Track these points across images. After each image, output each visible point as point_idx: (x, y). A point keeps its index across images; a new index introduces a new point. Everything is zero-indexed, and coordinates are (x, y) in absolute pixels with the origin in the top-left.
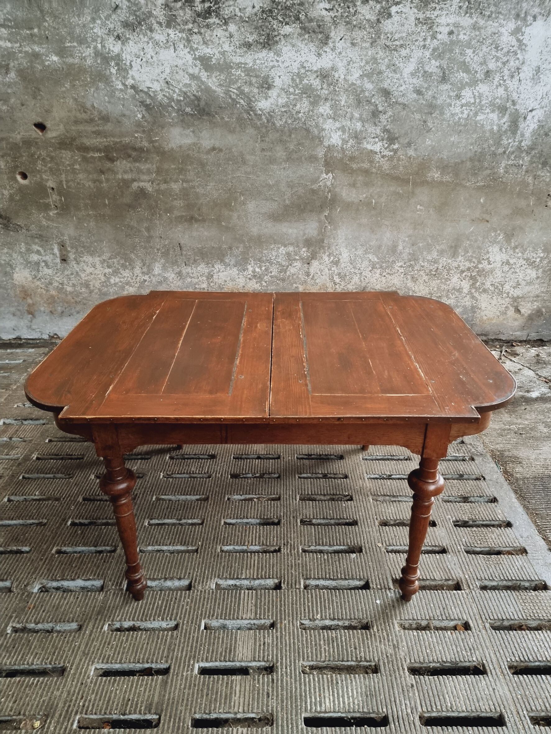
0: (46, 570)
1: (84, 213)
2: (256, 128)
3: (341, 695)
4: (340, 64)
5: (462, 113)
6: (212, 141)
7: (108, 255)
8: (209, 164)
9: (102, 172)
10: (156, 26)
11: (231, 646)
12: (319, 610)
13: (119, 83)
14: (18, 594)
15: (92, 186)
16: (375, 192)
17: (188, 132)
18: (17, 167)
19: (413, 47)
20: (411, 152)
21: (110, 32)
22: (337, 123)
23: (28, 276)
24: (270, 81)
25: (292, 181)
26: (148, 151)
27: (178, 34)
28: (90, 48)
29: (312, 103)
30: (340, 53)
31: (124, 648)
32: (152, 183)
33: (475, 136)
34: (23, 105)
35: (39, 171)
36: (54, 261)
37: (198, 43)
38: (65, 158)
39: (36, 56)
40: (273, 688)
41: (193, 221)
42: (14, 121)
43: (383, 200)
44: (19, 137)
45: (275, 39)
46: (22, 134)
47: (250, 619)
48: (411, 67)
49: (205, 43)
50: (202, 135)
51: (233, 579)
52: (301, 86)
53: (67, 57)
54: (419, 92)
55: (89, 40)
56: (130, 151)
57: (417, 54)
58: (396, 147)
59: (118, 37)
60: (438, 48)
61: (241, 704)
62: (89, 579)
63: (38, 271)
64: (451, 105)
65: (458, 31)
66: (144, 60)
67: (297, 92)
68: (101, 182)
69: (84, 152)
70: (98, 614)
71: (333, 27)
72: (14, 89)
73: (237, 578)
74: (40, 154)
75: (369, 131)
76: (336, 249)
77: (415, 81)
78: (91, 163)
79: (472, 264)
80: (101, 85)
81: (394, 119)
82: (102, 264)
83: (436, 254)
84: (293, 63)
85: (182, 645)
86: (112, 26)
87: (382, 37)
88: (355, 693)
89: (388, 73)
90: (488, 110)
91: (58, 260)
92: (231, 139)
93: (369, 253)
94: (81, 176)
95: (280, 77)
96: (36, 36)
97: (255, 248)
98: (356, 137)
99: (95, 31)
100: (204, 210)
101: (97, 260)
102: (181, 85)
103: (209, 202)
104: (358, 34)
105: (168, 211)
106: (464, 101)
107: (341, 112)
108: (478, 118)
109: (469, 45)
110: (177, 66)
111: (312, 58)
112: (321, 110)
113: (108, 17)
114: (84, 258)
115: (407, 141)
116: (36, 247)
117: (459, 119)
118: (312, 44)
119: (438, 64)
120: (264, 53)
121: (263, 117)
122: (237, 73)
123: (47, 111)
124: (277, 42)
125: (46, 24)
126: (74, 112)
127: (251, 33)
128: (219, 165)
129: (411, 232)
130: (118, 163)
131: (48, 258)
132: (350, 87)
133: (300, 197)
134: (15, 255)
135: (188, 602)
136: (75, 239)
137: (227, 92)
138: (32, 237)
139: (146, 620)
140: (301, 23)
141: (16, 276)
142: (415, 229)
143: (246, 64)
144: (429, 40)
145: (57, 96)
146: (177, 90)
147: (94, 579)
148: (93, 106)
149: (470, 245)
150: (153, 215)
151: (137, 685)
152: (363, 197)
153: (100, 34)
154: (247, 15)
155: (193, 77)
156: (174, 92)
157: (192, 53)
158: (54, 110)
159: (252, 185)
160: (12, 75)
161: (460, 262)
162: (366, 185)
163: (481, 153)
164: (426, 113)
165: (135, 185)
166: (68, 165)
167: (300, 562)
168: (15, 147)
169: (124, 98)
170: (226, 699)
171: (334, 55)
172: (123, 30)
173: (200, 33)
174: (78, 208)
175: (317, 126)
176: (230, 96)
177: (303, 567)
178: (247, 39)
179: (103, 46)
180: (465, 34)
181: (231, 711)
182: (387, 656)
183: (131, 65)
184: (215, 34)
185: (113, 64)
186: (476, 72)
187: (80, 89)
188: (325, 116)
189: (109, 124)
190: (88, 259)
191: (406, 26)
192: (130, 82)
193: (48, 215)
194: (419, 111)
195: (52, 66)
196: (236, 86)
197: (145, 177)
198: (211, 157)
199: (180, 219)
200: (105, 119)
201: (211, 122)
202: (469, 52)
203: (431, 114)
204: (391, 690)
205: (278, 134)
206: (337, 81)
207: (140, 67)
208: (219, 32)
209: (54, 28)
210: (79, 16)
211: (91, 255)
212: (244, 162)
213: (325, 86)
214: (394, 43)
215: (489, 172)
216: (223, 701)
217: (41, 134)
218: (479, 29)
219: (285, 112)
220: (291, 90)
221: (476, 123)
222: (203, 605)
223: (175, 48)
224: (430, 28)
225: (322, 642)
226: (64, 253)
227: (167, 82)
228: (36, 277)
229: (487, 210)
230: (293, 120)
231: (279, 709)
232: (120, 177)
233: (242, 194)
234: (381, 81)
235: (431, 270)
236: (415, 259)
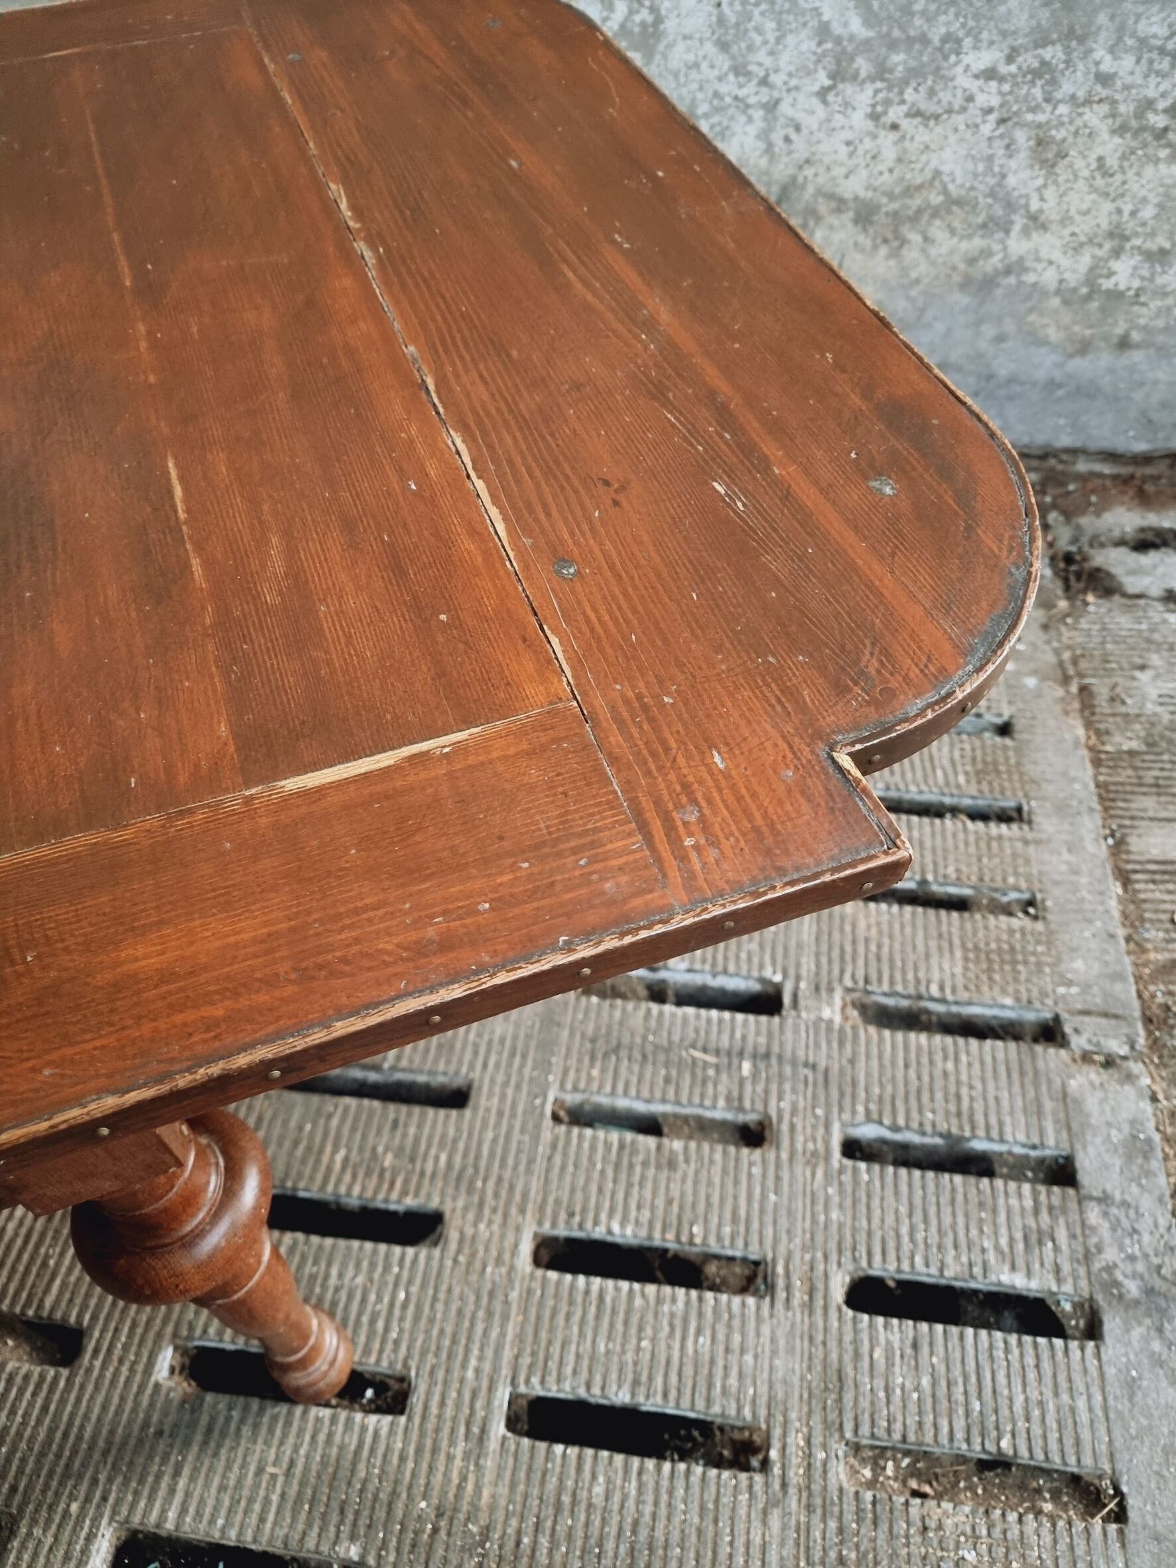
235: (1149, 104)
236: (1071, 33)
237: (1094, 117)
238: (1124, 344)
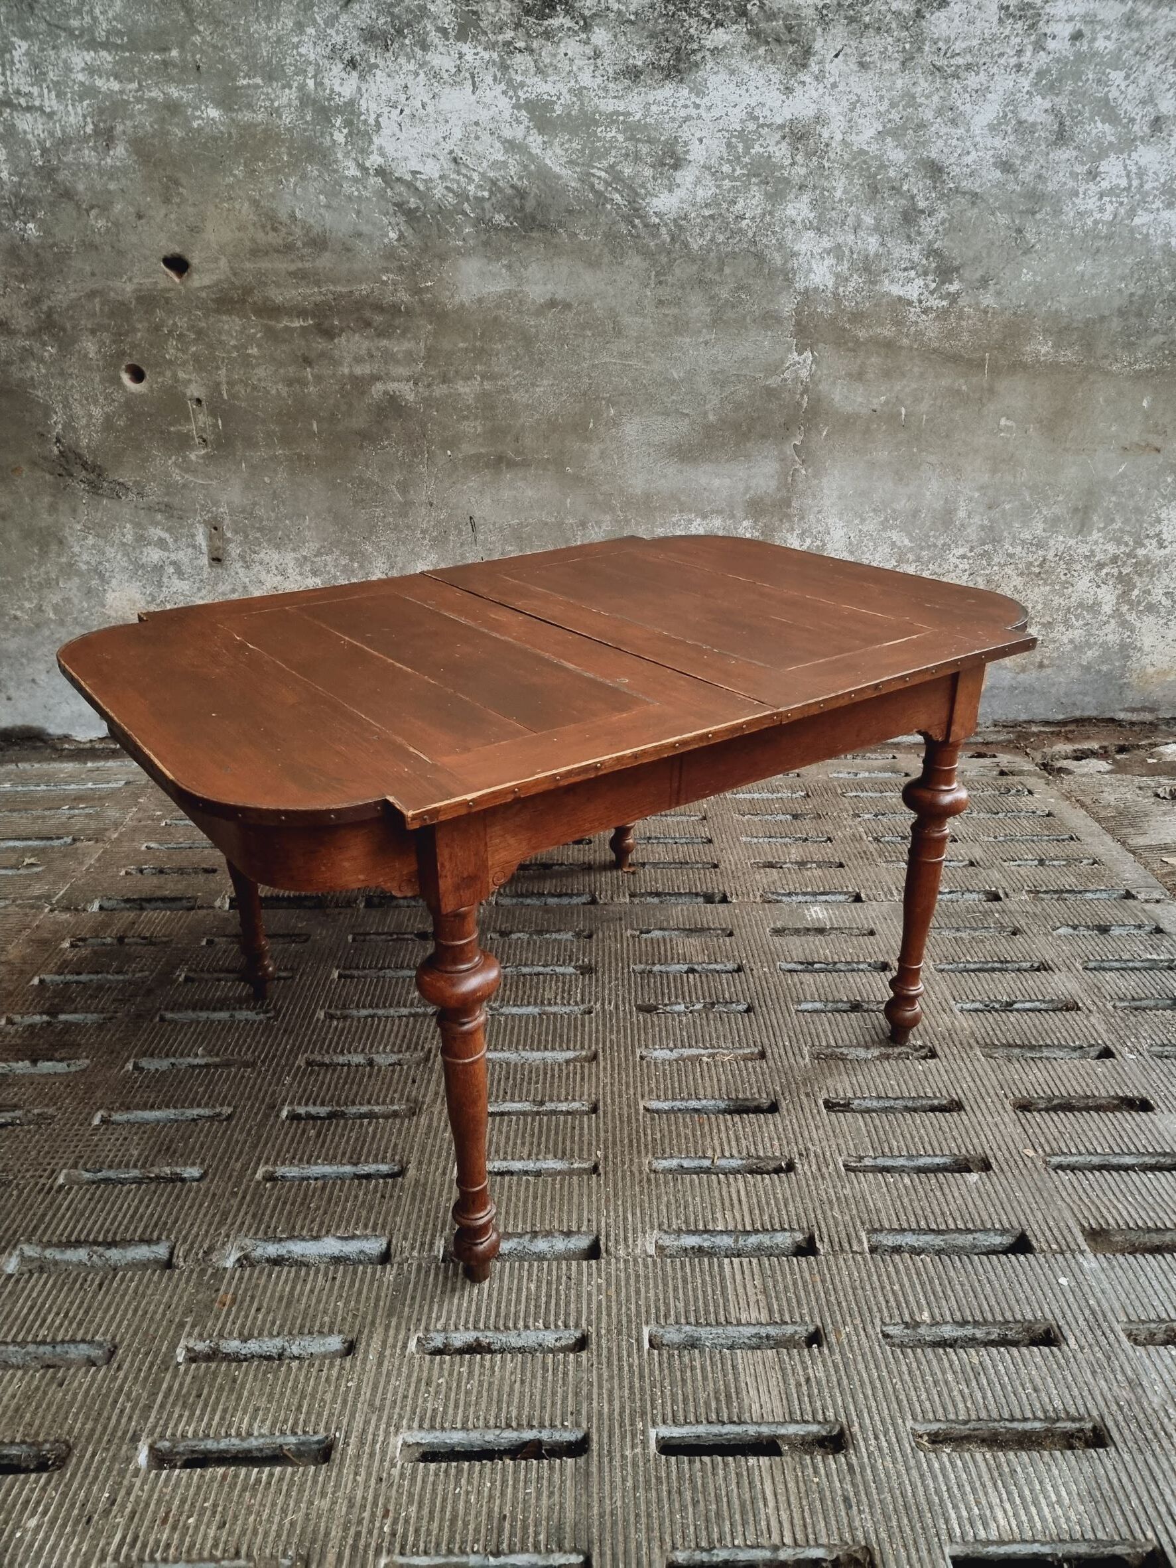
0: (249, 1217)
1: (263, 453)
2: (646, 253)
3: (1029, 1499)
4: (834, 110)
5: (1102, 210)
6: (549, 286)
7: (314, 546)
8: (542, 337)
9: (307, 361)
10: (434, 37)
11: (726, 1386)
12: (923, 1301)
13: (350, 163)
14: (192, 1271)
15: (284, 394)
16: (907, 390)
17: (496, 267)
18: (123, 353)
19: (995, 70)
20: (988, 300)
21: (335, 53)
22: (826, 238)
23: (138, 596)
24: (680, 150)
25: (722, 371)
26: (409, 313)
27: (483, 53)
28: (290, 87)
29: (769, 197)
30: (834, 85)
31: (468, 1393)
32: (416, 384)
33: (1129, 260)
34: (140, 217)
35: (170, 362)
36: (196, 563)
37: (525, 72)
38: (229, 333)
39: (173, 108)
40: (854, 1485)
41: (503, 466)
42: (121, 253)
43: (924, 407)
44: (129, 288)
45: (693, 58)
46: (135, 281)
47: (759, 1324)
48: (989, 111)
49: (539, 71)
50: (527, 273)
51: (695, 1232)
52: (747, 160)
53: (240, 109)
54: (1006, 166)
55: (289, 71)
56: (367, 314)
57: (1004, 83)
58: (954, 287)
59: (352, 64)
60: (1049, 71)
61: (786, 1525)
62: (353, 1237)
63: (160, 585)
64: (1077, 194)
65: (1094, 32)
66: (407, 111)
67: (737, 173)
68: (303, 383)
69: (270, 318)
70: (389, 1316)
71: (819, 30)
72: (124, 181)
73: (706, 1231)
74: (175, 324)
75: (896, 255)
76: (818, 521)
77: (998, 142)
78: (285, 341)
79: (1123, 548)
80: (312, 170)
81: (952, 227)
82: (301, 566)
83: (1041, 526)
84: (730, 109)
85: (606, 1385)
86: (339, 39)
87: (927, 48)
88: (1064, 1493)
89: (939, 126)
90: (1158, 204)
91: (205, 560)
92: (590, 281)
93: (891, 528)
94: (261, 372)
95: (701, 140)
96: (175, 66)
97: (638, 523)
98: (867, 269)
99: (303, 50)
100: (528, 441)
101: (289, 558)
102: (485, 164)
103: (538, 422)
104: (874, 44)
105: (451, 443)
106: (1105, 185)
107: (833, 213)
108: (1137, 221)
109: (1116, 62)
110: (477, 124)
111: (773, 97)
112: (791, 211)
113: (331, 20)
114: (262, 555)
115: (978, 275)
116: (157, 533)
117: (1096, 222)
118: (772, 68)
119: (1048, 105)
120: (669, 89)
121: (663, 230)
122: (609, 135)
123: (194, 230)
124: (696, 65)
125: (197, 39)
126: (251, 229)
127: (641, 47)
128: (564, 340)
129: (986, 478)
130: (343, 339)
131: (183, 556)
132: (854, 159)
133: (738, 406)
134: (110, 552)
135: (599, 1286)
136: (242, 512)
137: (585, 178)
138: (150, 509)
139: (507, 1328)
140: (751, 22)
141: (110, 597)
142: (994, 471)
143: (628, 114)
144: (1029, 54)
145: (216, 195)
146: (476, 176)
147: (366, 1237)
148: (293, 217)
149: (1117, 504)
150: (415, 455)
151: (516, 1481)
152: (878, 401)
153: (312, 57)
154: (632, 8)
155: (511, 146)
156: (470, 180)
157: (511, 93)
158: (209, 226)
159: (634, 381)
160: (120, 150)
161: (1096, 543)
162: (887, 374)
163: (1143, 297)
164: (1022, 212)
165: (378, 389)
166: (235, 347)
167: (847, 1191)
168: (120, 311)
169: (360, 197)
170: (743, 1513)
171: (821, 90)
172: (363, 47)
173: (531, 51)
174: (250, 443)
175: (781, 246)
176: (592, 186)
177: (857, 1203)
178: (631, 61)
179: (319, 84)
180: (1108, 38)
181: (764, 1541)
182: (1121, 1408)
183: (378, 124)
184: (562, 50)
185: (338, 122)
186: (1132, 120)
187: (267, 179)
188: (799, 225)
189: (327, 254)
190: (270, 555)
191: (978, 23)
192: (375, 160)
193: (185, 458)
194: (1008, 207)
195: (208, 130)
196: (605, 163)
197: (402, 371)
198: (547, 323)
199: (476, 463)
200: (319, 243)
201: (547, 243)
202: (1117, 76)
203: (1034, 213)
204: (1153, 1487)
205: (695, 268)
206: (827, 145)
207: (397, 129)
208: (571, 46)
209: (215, 47)
210: (268, 19)
211: (277, 547)
212: (618, 332)
213: (799, 158)
214: (953, 61)
215: (1160, 339)
216: (737, 1517)
217: (177, 280)
218: (1139, 25)
219: (712, 217)
220: (726, 168)
221: (1132, 231)
222: (638, 1292)
223: (474, 83)
224: (1032, 26)
225: (950, 1377)
226: (219, 543)
227: (455, 160)
228: (154, 599)
229: (1156, 425)
230: (728, 234)
231: (883, 1535)
232: (346, 371)
233: (611, 402)
234: (924, 144)
235: (1031, 564)
236: (994, 540)
237: (1009, 570)
238: (1041, 666)
